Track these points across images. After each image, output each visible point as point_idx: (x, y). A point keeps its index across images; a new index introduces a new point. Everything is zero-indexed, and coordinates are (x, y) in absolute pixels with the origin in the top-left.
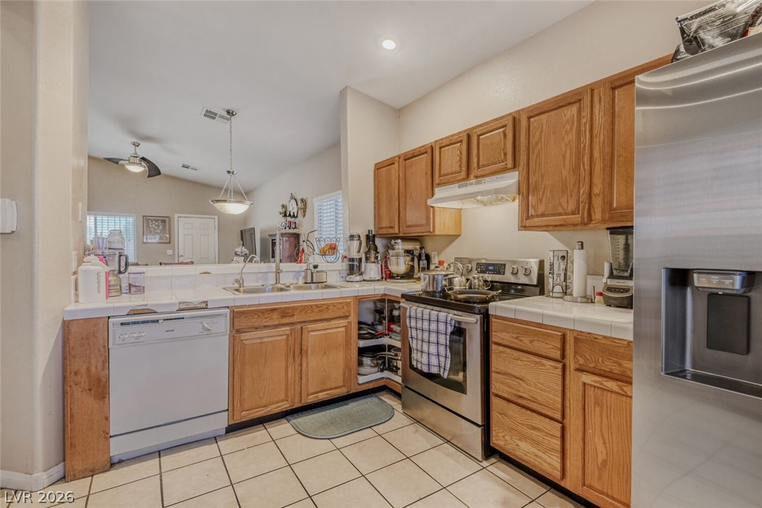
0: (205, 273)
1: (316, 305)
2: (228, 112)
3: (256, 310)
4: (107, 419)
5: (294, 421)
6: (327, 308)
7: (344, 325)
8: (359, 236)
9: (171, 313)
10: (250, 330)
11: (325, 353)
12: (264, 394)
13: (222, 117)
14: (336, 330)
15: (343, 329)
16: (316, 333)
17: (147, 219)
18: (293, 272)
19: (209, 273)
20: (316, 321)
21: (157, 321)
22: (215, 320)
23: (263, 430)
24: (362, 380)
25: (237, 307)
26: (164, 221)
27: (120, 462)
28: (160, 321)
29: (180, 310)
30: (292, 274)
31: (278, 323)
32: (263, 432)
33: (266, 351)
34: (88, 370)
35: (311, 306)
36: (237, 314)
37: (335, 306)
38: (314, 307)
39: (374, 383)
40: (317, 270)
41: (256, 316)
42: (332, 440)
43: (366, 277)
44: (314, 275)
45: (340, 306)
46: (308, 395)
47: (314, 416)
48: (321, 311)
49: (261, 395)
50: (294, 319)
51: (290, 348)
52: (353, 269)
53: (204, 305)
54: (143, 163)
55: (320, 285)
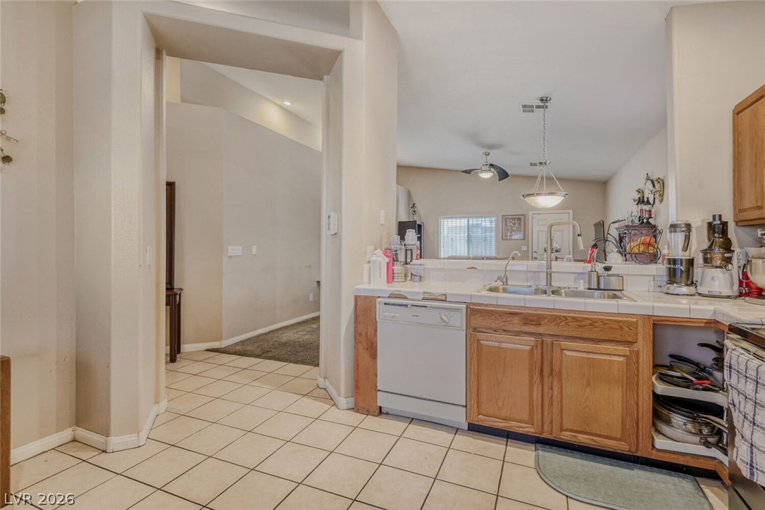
0: (472, 268)
1: (573, 318)
2: (542, 100)
3: (492, 311)
4: (376, 375)
5: (541, 453)
6: (591, 324)
7: (623, 353)
8: (689, 226)
9: (417, 300)
10: (489, 331)
11: (588, 384)
12: (503, 405)
13: (538, 107)
14: (607, 358)
15: (621, 359)
16: (575, 354)
17: (505, 219)
18: (575, 273)
19: (475, 268)
20: (574, 338)
21: (406, 306)
22: (452, 313)
23: (503, 445)
24: (660, 443)
25: (474, 304)
26: (519, 219)
27: (387, 414)
28: (409, 306)
29: (424, 299)
30: (573, 276)
31: (519, 330)
32: (501, 446)
33: (505, 357)
34: (366, 333)
35: (566, 318)
36: (474, 311)
37: (605, 324)
38: (570, 319)
39: (688, 458)
40: (610, 272)
41: (493, 317)
42: (569, 499)
43: (701, 290)
44: (602, 279)
45: (615, 326)
46: (562, 430)
47: (570, 459)
48: (581, 326)
49: (500, 405)
50: (541, 330)
51: (536, 363)
52: (675, 275)
53: (444, 298)
54: (492, 169)
55: (606, 292)
